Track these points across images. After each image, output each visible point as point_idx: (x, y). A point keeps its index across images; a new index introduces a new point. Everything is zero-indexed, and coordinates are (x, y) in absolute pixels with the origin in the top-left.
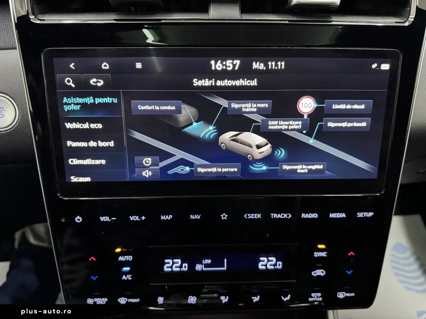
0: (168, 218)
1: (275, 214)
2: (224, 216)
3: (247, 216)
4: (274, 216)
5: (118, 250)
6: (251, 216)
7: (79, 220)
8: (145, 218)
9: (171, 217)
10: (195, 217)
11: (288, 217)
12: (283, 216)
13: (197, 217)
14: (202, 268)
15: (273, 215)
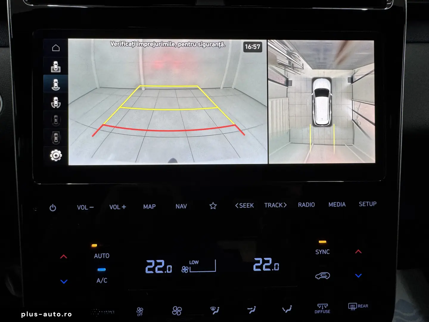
0: (151, 207)
1: (269, 203)
2: (213, 206)
3: (239, 206)
4: (269, 205)
5: (94, 245)
6: (243, 206)
7: (53, 209)
8: (125, 207)
9: (154, 206)
10: (181, 207)
11: (283, 206)
12: (278, 205)
13: (183, 207)
14: (189, 270)
15: (267, 205)
